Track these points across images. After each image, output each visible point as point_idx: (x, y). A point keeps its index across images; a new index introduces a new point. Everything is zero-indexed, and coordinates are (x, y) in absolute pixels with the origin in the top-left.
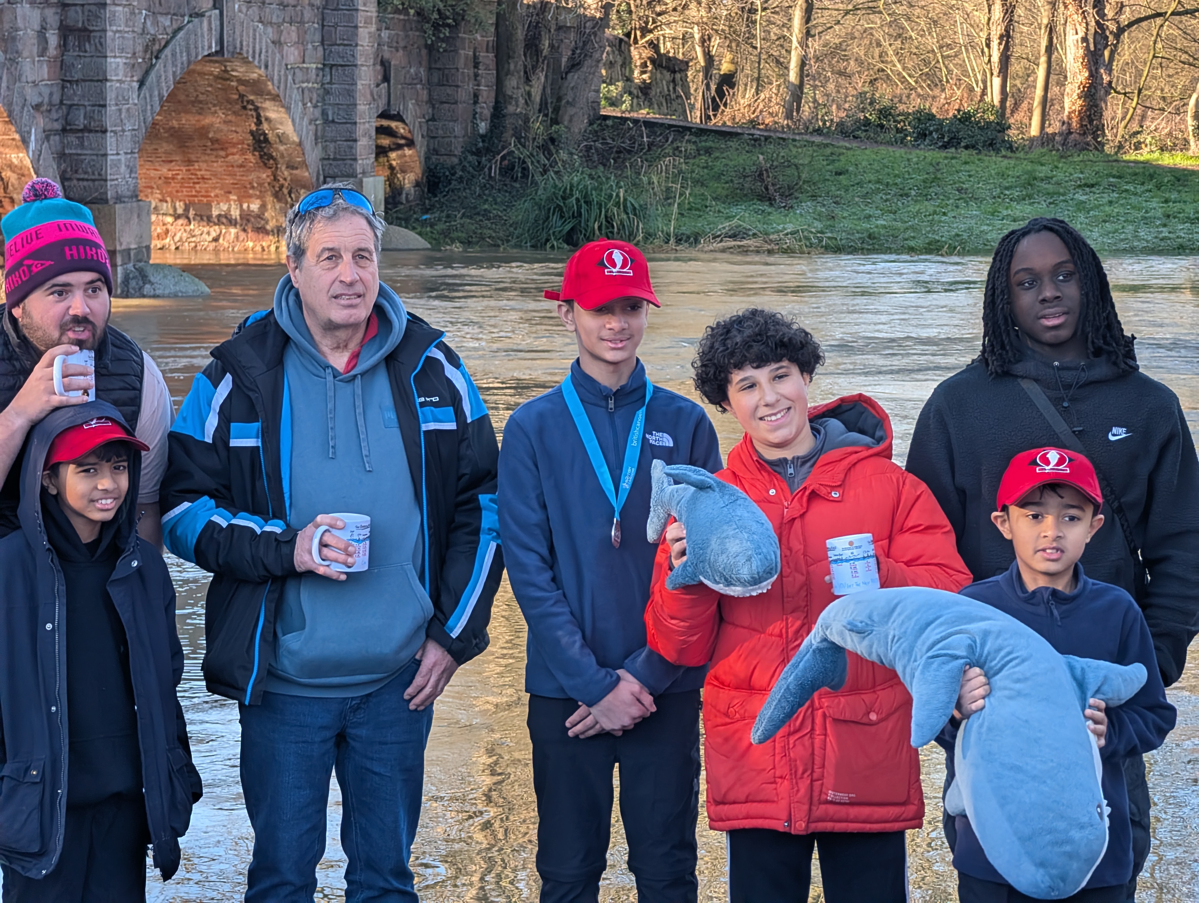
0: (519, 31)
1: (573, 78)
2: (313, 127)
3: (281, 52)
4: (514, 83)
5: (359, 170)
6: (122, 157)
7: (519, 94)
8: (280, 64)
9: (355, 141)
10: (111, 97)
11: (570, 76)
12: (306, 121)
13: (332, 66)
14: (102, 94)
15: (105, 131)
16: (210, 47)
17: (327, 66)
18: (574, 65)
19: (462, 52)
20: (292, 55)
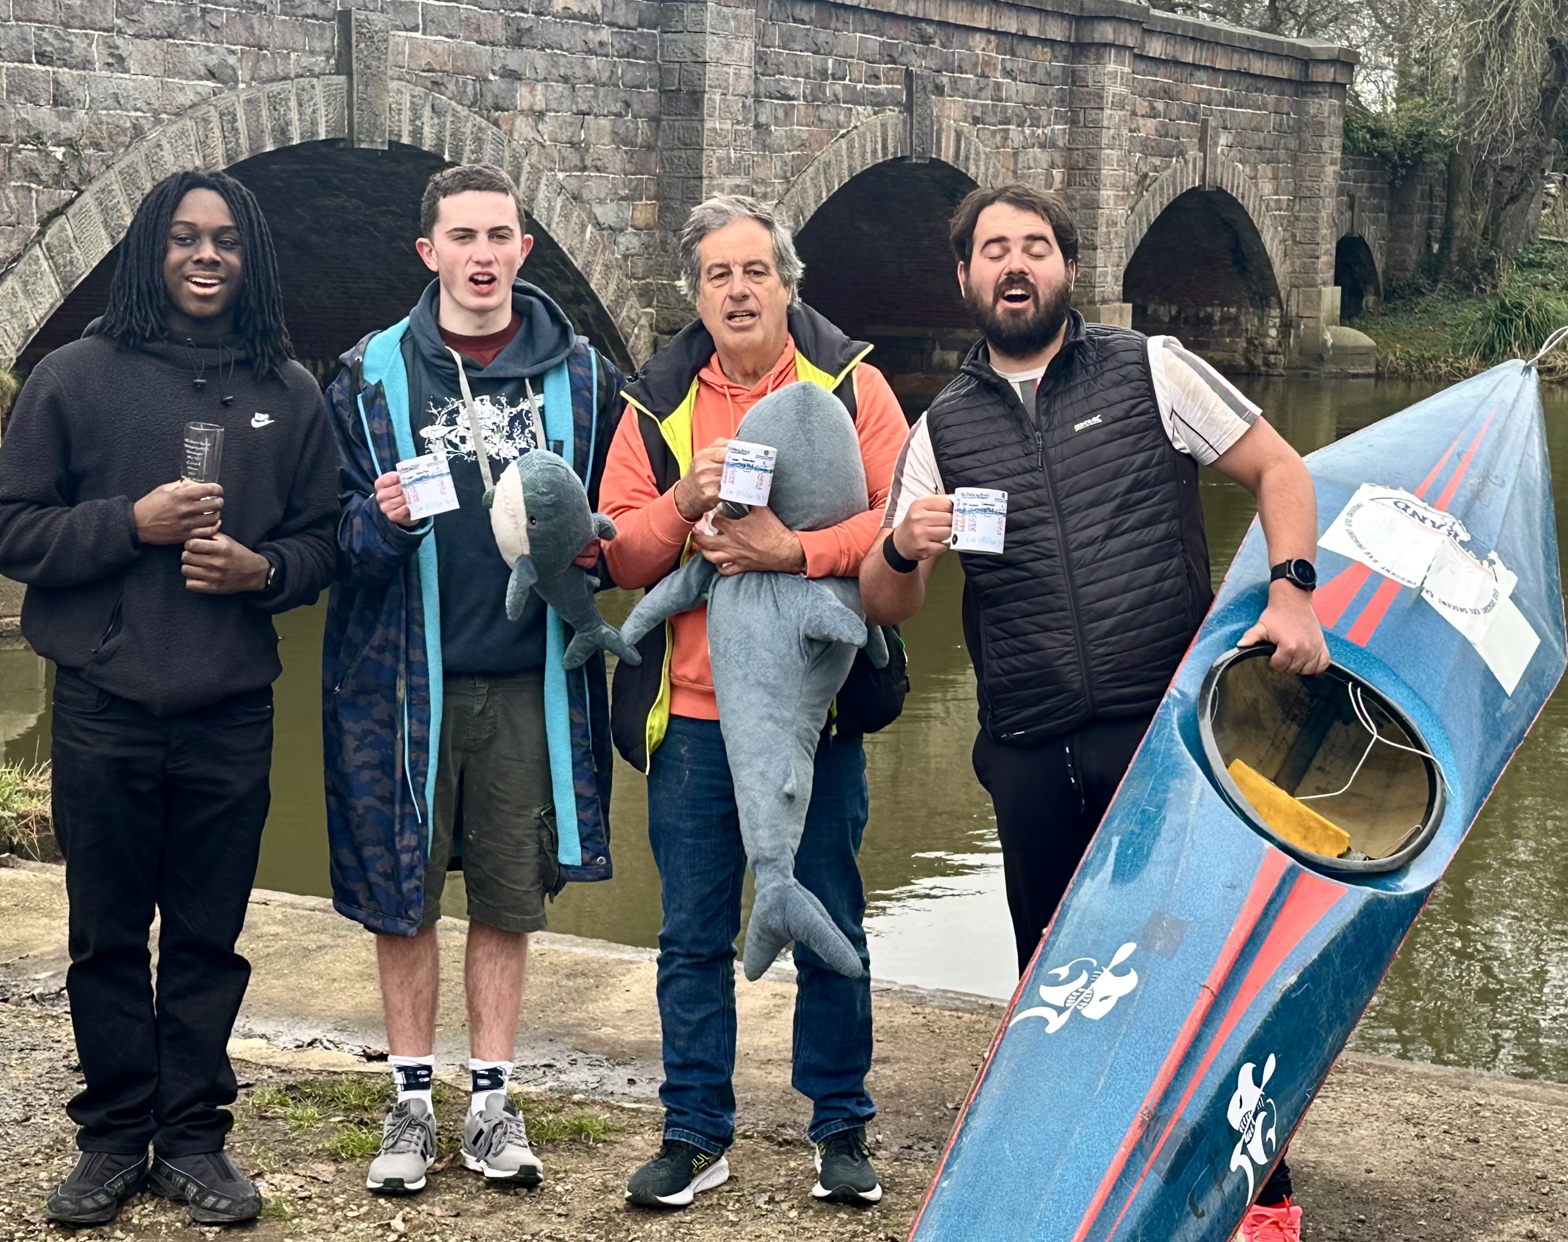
0: (1468, 171)
1: (1512, 209)
2: (1282, 247)
3: (1256, 185)
4: (1461, 212)
5: (1319, 281)
6: (1110, 269)
7: (1465, 223)
8: (1255, 196)
9: (1318, 258)
10: (1102, 221)
11: (1508, 207)
12: (1276, 241)
13: (1301, 198)
14: (1094, 218)
15: (1095, 248)
16: (1194, 182)
17: (1297, 196)
18: (1513, 199)
19: (1419, 187)
20: (1267, 187)
